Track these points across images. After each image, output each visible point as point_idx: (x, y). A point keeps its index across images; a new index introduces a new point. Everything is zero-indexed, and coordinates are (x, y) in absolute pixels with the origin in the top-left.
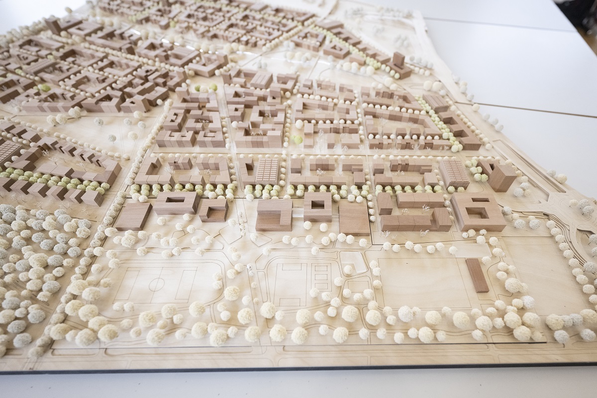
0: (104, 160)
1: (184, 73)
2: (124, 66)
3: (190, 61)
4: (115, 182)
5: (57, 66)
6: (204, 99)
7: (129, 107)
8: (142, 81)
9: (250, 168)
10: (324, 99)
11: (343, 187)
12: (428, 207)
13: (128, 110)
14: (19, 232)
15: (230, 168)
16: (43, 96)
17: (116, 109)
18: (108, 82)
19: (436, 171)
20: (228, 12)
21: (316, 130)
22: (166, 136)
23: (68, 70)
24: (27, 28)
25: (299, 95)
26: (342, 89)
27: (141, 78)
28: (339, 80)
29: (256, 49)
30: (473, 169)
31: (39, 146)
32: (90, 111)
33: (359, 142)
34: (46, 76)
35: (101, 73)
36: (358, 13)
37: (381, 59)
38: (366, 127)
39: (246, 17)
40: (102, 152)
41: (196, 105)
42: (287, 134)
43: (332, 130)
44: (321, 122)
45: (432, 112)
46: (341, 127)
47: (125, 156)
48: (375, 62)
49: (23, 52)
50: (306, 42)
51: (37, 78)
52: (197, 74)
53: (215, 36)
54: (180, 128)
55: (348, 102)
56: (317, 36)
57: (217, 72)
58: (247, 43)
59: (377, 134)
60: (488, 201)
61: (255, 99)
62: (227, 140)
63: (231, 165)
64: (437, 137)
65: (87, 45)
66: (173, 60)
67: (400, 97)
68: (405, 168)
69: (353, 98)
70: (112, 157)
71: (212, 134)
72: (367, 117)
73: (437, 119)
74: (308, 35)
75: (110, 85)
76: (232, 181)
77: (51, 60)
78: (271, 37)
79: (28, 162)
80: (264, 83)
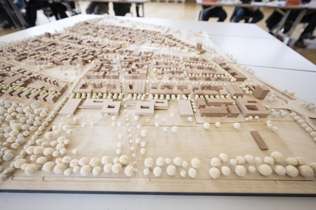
0: (60, 83)
1: (102, 50)
2: (75, 48)
3: (105, 47)
4: (64, 93)
5: (46, 48)
6: (110, 60)
7: (75, 63)
8: (82, 53)
9: (131, 87)
10: (166, 60)
11: (178, 96)
12: (225, 105)
13: (75, 64)
14: (10, 113)
15: (121, 87)
16: (38, 58)
17: (69, 64)
18: (67, 54)
19: (225, 89)
20: (122, 31)
21: (163, 72)
22: (91, 74)
23: (51, 50)
24: (37, 36)
25: (154, 59)
26: (174, 57)
27: (82, 52)
28: (172, 54)
29: (134, 44)
30: (244, 89)
31: (31, 77)
32: (57, 64)
33: (185, 77)
34: (40, 52)
35: (65, 51)
36: (178, 32)
37: (191, 46)
38: (187, 72)
39: (130, 33)
40: (60, 80)
41: (107, 62)
42: (149, 73)
43: (171, 72)
44: (165, 69)
45: (218, 66)
46: (175, 71)
47: (70, 82)
48: (188, 48)
49: (33, 44)
50: (156, 41)
51: (36, 53)
52: (108, 52)
53: (116, 39)
54: (98, 71)
55: (177, 62)
56: (161, 39)
57: (117, 51)
58: (130, 41)
59: (193, 74)
60: (256, 102)
61: (134, 60)
62: (120, 76)
63: (122, 85)
64: (222, 76)
65: (61, 42)
66: (97, 46)
67: (202, 60)
68: (209, 88)
69: (179, 60)
70: (64, 82)
71: (113, 73)
72: (187, 67)
73: (221, 68)
74: (157, 39)
75: (68, 55)
76: (122, 92)
77: (44, 46)
78: (141, 39)
79: (24, 83)
80: (138, 54)
